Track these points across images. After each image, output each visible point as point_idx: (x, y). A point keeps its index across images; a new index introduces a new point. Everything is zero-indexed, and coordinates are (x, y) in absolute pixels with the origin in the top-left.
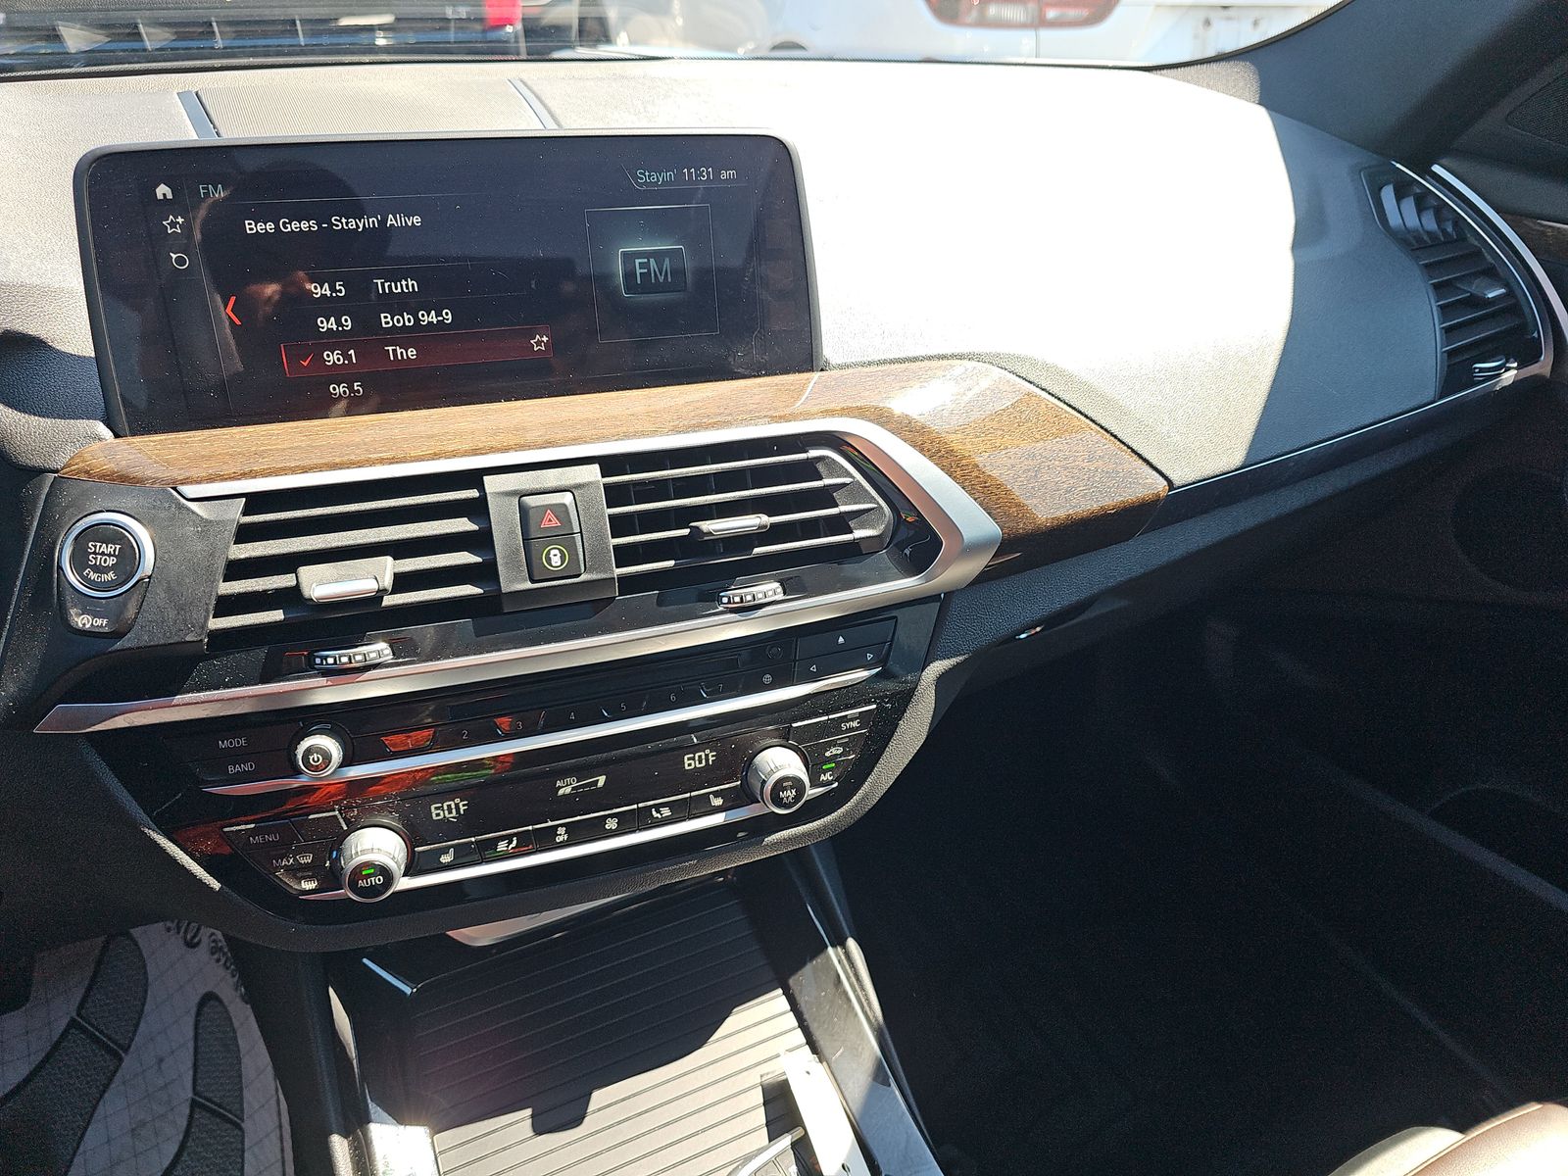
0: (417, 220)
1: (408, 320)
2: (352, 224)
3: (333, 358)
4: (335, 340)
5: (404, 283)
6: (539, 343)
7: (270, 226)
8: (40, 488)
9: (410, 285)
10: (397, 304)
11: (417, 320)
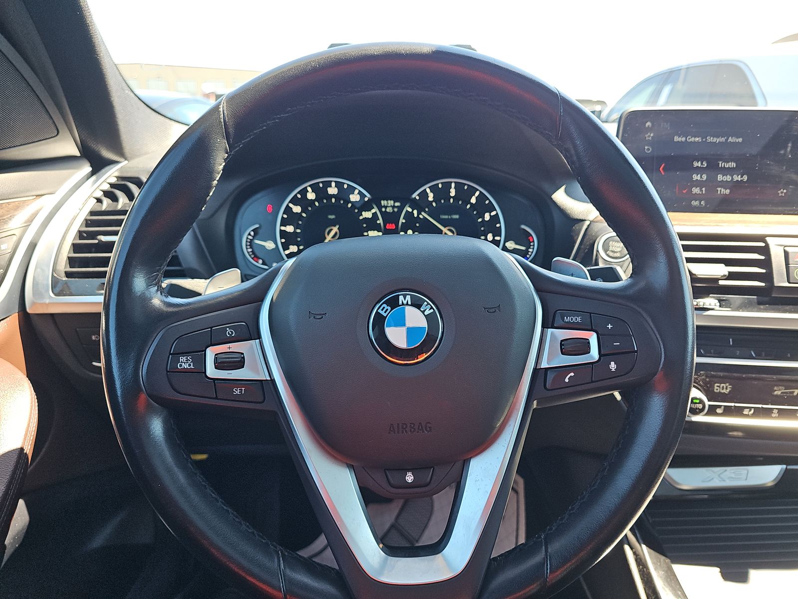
0: (740, 140)
1: (729, 178)
2: (715, 140)
3: (696, 190)
4: (699, 184)
5: (730, 163)
6: (782, 193)
7: (684, 139)
8: (582, 226)
9: (733, 165)
10: (726, 171)
11: (732, 179)
